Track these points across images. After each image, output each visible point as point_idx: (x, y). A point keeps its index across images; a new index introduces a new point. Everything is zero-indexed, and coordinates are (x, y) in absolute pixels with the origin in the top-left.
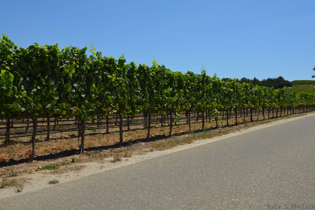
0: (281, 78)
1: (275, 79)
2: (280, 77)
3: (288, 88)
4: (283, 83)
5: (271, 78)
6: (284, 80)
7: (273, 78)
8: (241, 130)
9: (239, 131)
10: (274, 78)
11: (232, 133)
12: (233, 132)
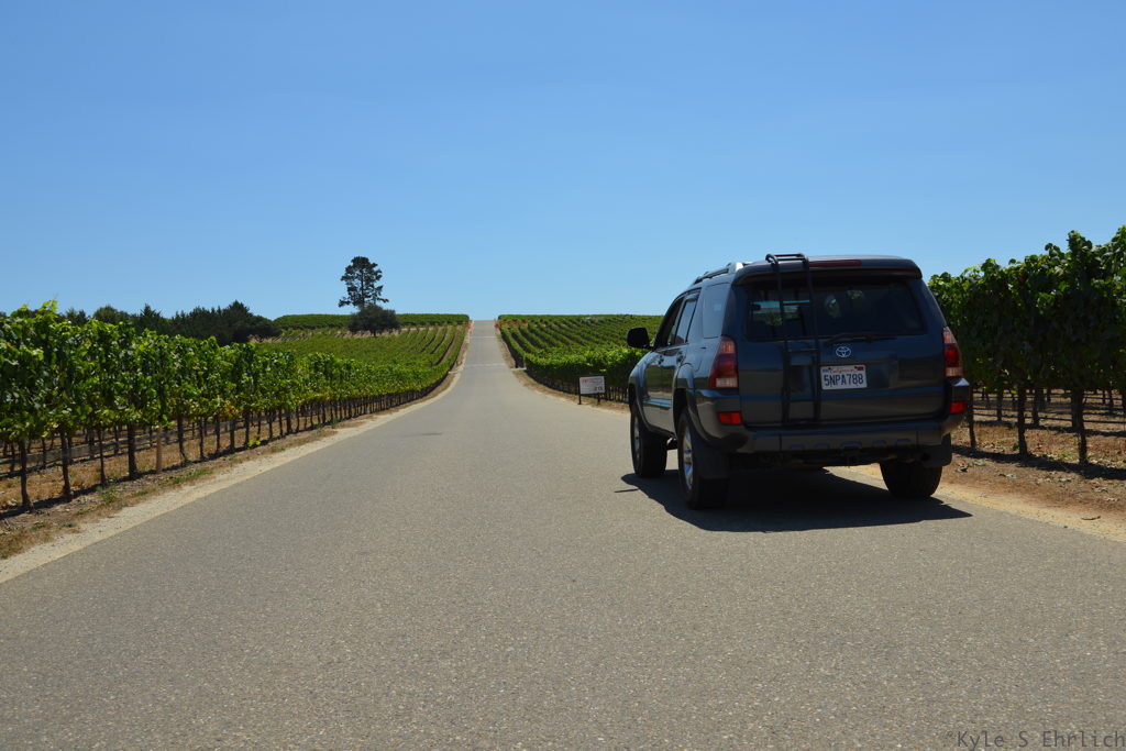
0: (238, 308)
1: (219, 311)
2: (236, 303)
3: (265, 341)
4: (248, 326)
5: (206, 309)
6: (251, 315)
7: (213, 310)
8: (83, 526)
9: (74, 532)
10: (216, 309)
11: (36, 548)
12: (47, 539)
